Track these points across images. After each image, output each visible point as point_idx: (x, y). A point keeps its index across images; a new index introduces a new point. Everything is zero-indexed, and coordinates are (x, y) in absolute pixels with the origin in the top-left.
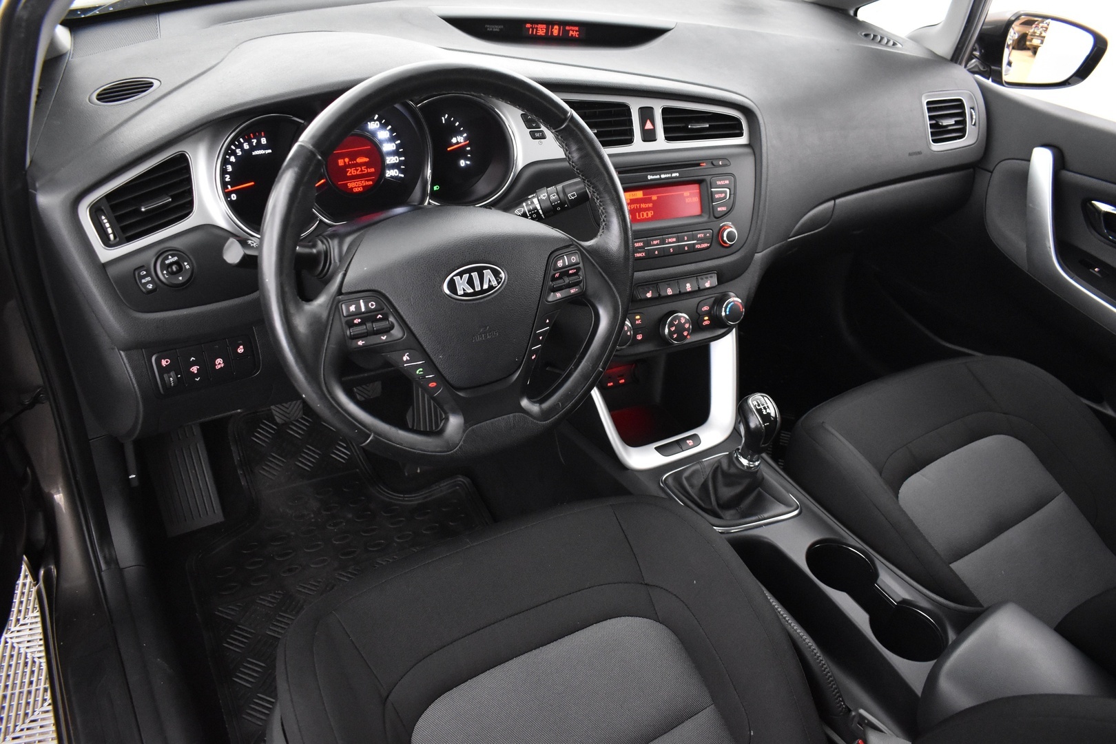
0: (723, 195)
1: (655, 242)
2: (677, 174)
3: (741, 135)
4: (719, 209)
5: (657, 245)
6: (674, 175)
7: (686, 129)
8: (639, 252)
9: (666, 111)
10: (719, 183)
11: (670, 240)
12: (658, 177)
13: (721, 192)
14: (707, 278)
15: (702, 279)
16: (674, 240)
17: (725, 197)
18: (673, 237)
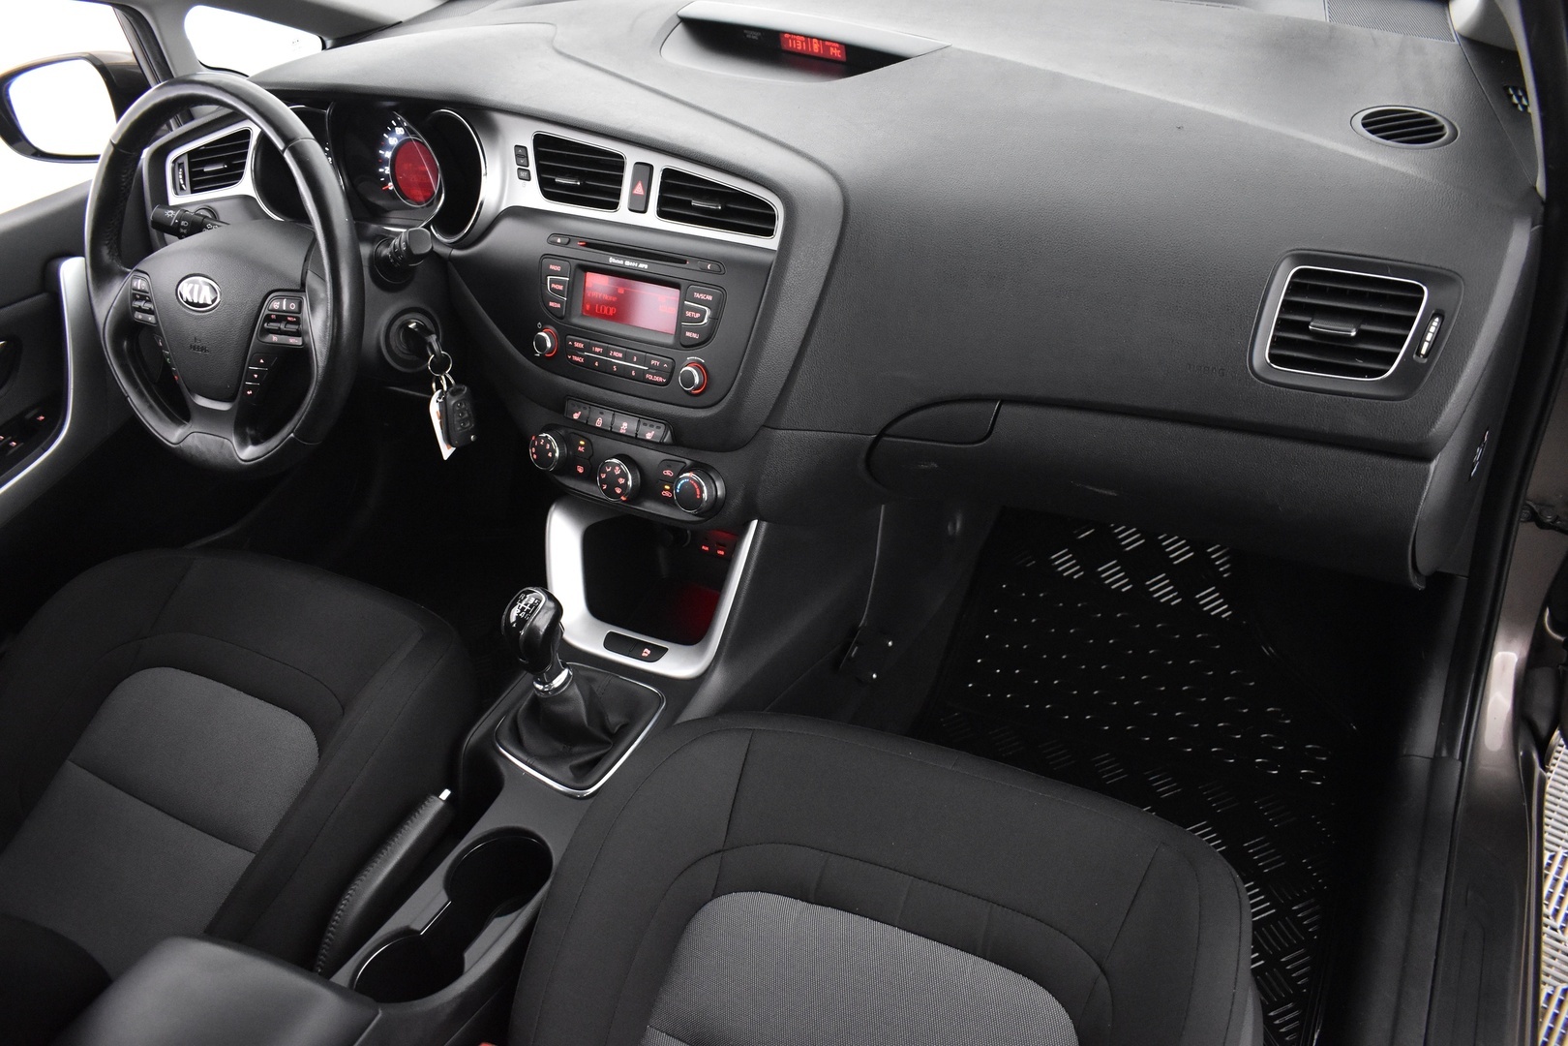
0: (698, 315)
1: (597, 350)
2: (646, 266)
3: (769, 233)
4: (688, 334)
5: (598, 354)
6: (641, 266)
7: (687, 205)
8: (578, 356)
9: (668, 173)
10: (697, 295)
11: (615, 354)
12: (621, 262)
13: (696, 310)
14: (652, 426)
15: (645, 424)
16: (620, 355)
17: (701, 319)
18: (619, 351)
